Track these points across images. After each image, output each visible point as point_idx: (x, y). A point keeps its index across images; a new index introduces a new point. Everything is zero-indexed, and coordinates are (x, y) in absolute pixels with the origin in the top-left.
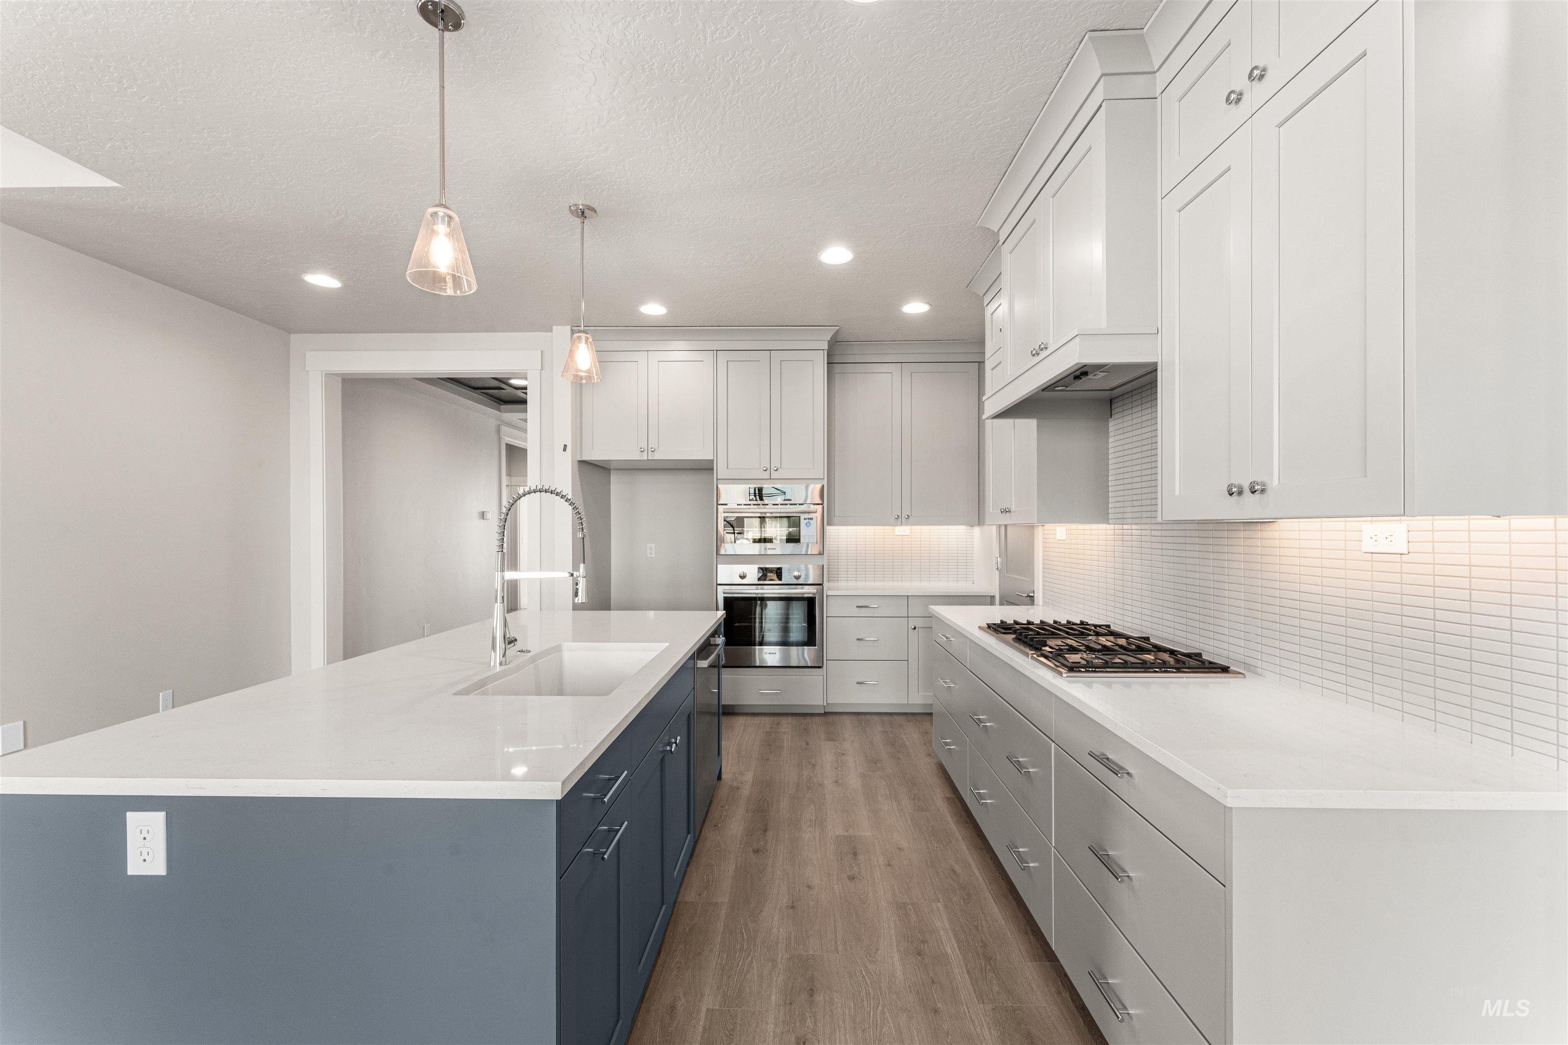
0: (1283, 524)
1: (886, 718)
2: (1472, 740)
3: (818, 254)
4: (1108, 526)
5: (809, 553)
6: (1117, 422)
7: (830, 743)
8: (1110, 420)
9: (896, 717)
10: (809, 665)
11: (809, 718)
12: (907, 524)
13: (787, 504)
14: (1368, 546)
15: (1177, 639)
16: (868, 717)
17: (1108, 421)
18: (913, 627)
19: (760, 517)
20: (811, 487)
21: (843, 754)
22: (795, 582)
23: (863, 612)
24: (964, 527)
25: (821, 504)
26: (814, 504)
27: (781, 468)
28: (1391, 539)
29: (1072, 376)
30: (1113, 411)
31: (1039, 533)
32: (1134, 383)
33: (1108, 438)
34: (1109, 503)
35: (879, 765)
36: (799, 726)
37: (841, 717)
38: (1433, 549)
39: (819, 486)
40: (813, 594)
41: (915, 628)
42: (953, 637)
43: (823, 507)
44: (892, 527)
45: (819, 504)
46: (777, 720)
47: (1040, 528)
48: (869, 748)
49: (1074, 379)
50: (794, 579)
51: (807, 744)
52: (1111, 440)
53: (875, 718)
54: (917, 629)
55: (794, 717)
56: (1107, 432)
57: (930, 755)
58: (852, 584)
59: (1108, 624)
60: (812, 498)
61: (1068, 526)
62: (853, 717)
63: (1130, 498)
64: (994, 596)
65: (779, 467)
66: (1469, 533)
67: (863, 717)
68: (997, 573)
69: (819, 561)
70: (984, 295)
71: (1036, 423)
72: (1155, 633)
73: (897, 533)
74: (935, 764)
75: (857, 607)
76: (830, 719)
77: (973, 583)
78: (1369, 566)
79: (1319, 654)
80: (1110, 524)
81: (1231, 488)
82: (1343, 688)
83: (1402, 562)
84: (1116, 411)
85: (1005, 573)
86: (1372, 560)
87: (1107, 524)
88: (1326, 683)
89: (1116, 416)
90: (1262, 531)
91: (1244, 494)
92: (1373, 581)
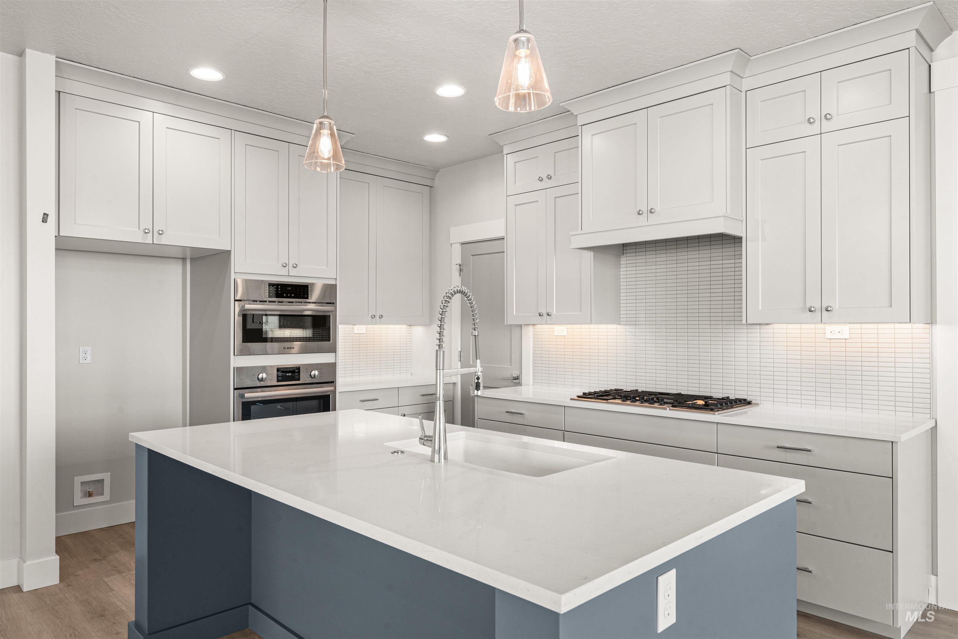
0: (776, 326)
3: (438, 87)
4: (619, 326)
6: (629, 258)
8: (622, 256)
12: (381, 323)
14: (829, 336)
17: (620, 257)
19: (280, 315)
23: (364, 406)
24: (405, 326)
25: (334, 303)
28: (842, 332)
30: (625, 251)
33: (620, 268)
34: (621, 311)
38: (861, 336)
40: (329, 392)
43: (335, 306)
50: (311, 378)
52: (622, 270)
56: (620, 263)
64: (455, 383)
65: (298, 263)
66: (878, 330)
70: (505, 145)
71: (593, 255)
75: (360, 401)
77: (411, 374)
78: (828, 345)
79: (799, 388)
80: (621, 325)
81: (811, 308)
82: (814, 402)
83: (846, 343)
84: (628, 251)
85: (471, 363)
86: (830, 342)
87: (618, 325)
88: (803, 401)
89: (628, 255)
90: (761, 329)
91: (816, 312)
92: (830, 351)
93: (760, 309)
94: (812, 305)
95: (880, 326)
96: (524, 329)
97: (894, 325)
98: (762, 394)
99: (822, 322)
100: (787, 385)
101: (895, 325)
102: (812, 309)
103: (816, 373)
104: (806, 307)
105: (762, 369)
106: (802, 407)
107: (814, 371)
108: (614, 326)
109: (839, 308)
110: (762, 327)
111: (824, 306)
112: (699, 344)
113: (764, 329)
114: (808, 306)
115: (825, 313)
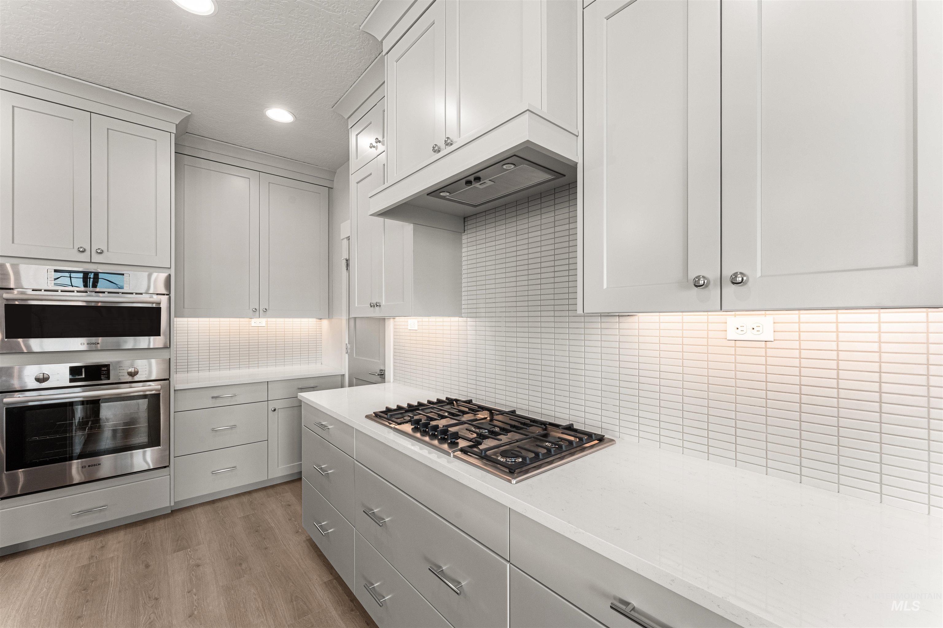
1: (245, 499)
2: (839, 489)
4: (461, 319)
5: (152, 347)
6: (469, 236)
7: (181, 553)
8: (463, 234)
9: (255, 495)
10: (152, 467)
11: (150, 525)
12: (265, 317)
13: (118, 293)
14: (732, 335)
15: (531, 409)
16: (225, 503)
17: (461, 235)
18: (273, 409)
20: (155, 275)
21: (198, 566)
22: (130, 379)
23: (218, 403)
24: (314, 320)
25: (167, 295)
26: (157, 294)
27: (108, 251)
28: (758, 328)
29: (464, 181)
30: (466, 227)
31: (390, 325)
32: (490, 204)
33: (461, 248)
34: (462, 300)
35: (244, 566)
36: (136, 541)
37: (192, 512)
38: (801, 336)
39: (162, 276)
40: (156, 390)
41: (275, 410)
42: (331, 425)
43: (170, 299)
44: (247, 320)
45: (164, 294)
46: (101, 542)
47: (392, 320)
48: (231, 544)
49: (466, 184)
50: (128, 376)
51: (147, 566)
52: (464, 250)
53: (234, 502)
54: (277, 411)
55: (128, 530)
56: (461, 244)
57: (297, 532)
58: (204, 374)
59: (469, 399)
60: (155, 287)
61: (420, 319)
62: (208, 508)
63: (484, 296)
64: (344, 375)
65: (105, 249)
66: (837, 325)
67: (219, 504)
68: (347, 356)
69: (165, 355)
70: (349, 118)
71: (413, 227)
72: (519, 406)
73: (253, 324)
74: (304, 541)
75: (211, 398)
76: (178, 518)
77: (322, 364)
78: (732, 351)
79: (680, 421)
80: (463, 317)
81: (699, 280)
82: (705, 448)
83: (766, 348)
84: (469, 227)
85: (355, 356)
86: (735, 347)
87: (460, 317)
88: (686, 444)
89: (469, 231)
90: (621, 323)
91: (711, 286)
92: (736, 363)
93: (605, 286)
94: (702, 274)
95: (844, 316)
96: (387, 322)
97: (879, 314)
98: (623, 423)
99: (723, 308)
100: (660, 414)
101: (882, 315)
102: (701, 282)
103: (708, 399)
104: (689, 278)
105: (623, 384)
106: (684, 452)
107: (705, 395)
108: (456, 319)
109: (762, 276)
110: (622, 319)
111: (728, 273)
112: (541, 343)
113: (625, 322)
114: (692, 275)
115: (730, 290)
